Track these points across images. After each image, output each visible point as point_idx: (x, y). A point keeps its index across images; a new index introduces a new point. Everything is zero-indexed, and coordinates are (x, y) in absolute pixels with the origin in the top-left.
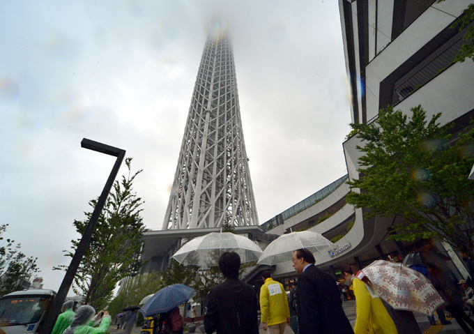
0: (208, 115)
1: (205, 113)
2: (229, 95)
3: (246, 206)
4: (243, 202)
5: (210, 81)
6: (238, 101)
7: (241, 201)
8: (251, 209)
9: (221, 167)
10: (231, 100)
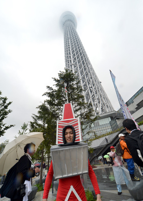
0: (73, 66)
1: (71, 66)
2: (81, 53)
3: (106, 105)
4: (104, 104)
5: (70, 51)
6: (86, 55)
7: (103, 103)
8: (110, 107)
9: (86, 89)
10: (82, 55)
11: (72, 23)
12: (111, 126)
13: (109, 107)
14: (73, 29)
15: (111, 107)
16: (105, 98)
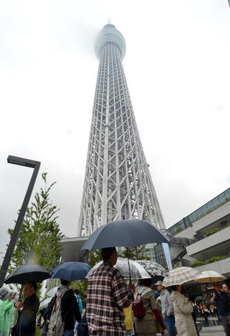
0: (107, 129)
1: (104, 128)
3: (151, 211)
4: (148, 207)
5: (106, 99)
6: (132, 112)
7: (146, 206)
8: (157, 213)
9: (123, 175)
10: (126, 112)
11: (117, 50)
12: (155, 254)
13: (156, 215)
14: (117, 61)
15: (159, 215)
16: (152, 197)
